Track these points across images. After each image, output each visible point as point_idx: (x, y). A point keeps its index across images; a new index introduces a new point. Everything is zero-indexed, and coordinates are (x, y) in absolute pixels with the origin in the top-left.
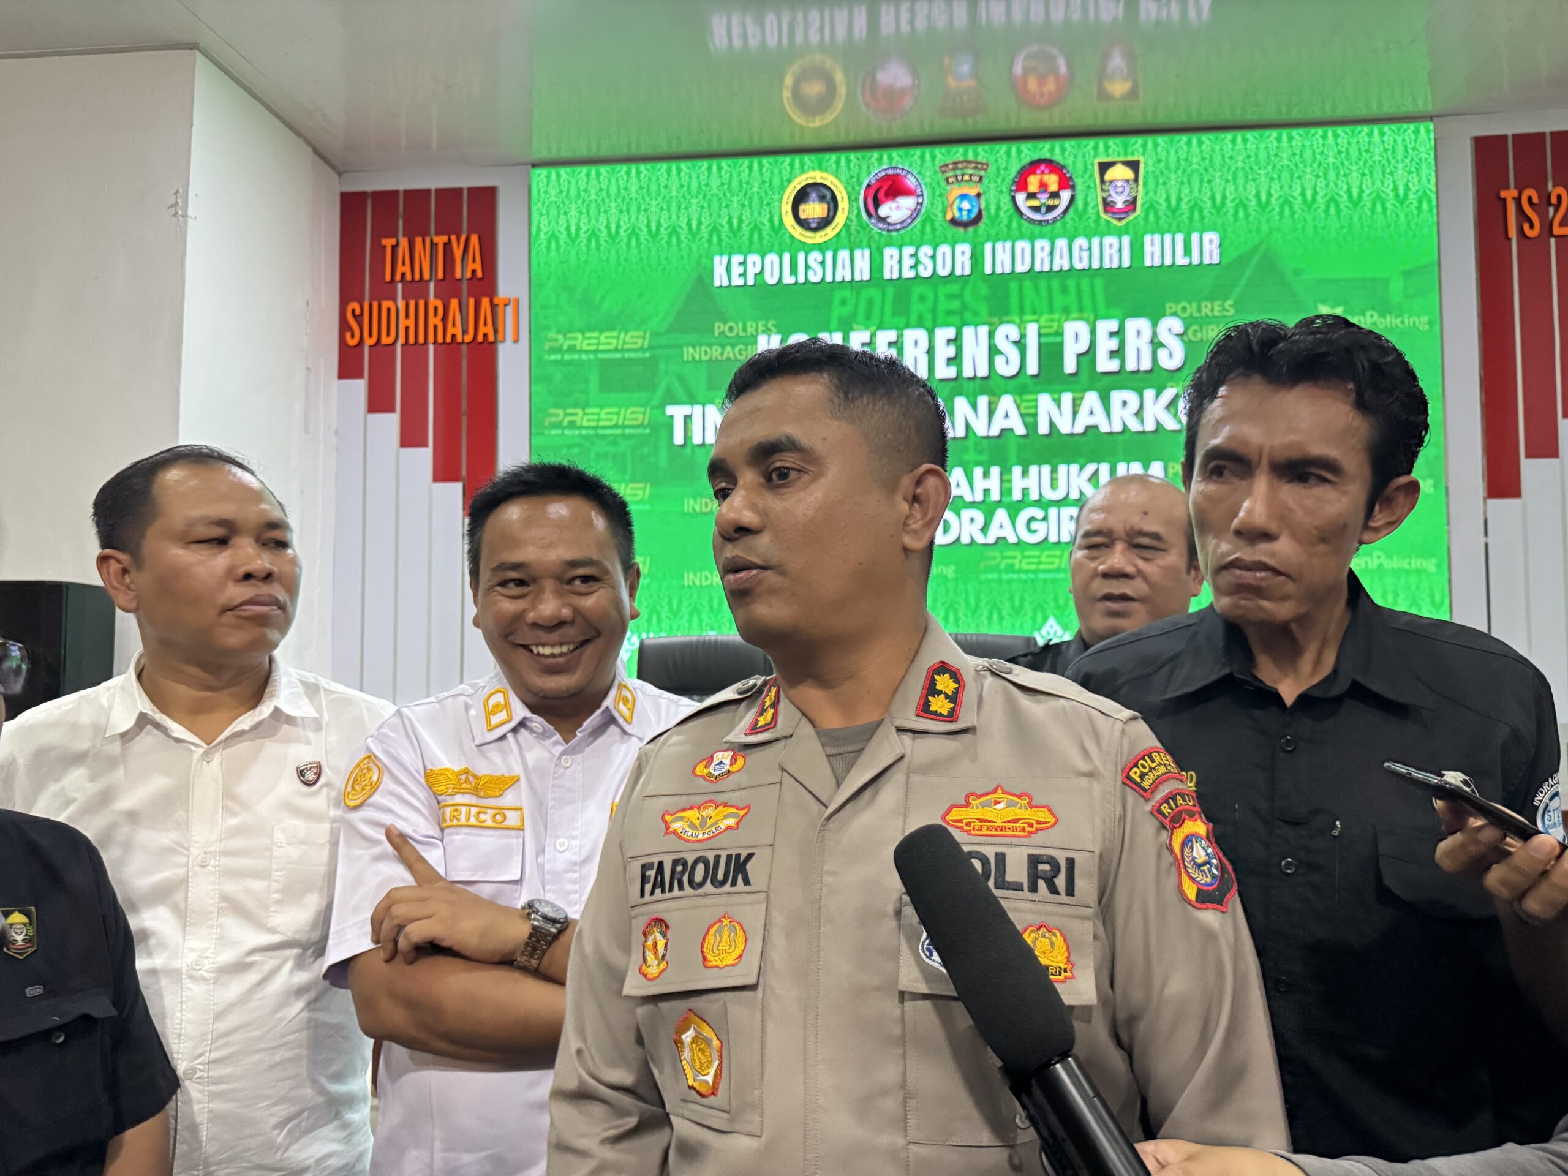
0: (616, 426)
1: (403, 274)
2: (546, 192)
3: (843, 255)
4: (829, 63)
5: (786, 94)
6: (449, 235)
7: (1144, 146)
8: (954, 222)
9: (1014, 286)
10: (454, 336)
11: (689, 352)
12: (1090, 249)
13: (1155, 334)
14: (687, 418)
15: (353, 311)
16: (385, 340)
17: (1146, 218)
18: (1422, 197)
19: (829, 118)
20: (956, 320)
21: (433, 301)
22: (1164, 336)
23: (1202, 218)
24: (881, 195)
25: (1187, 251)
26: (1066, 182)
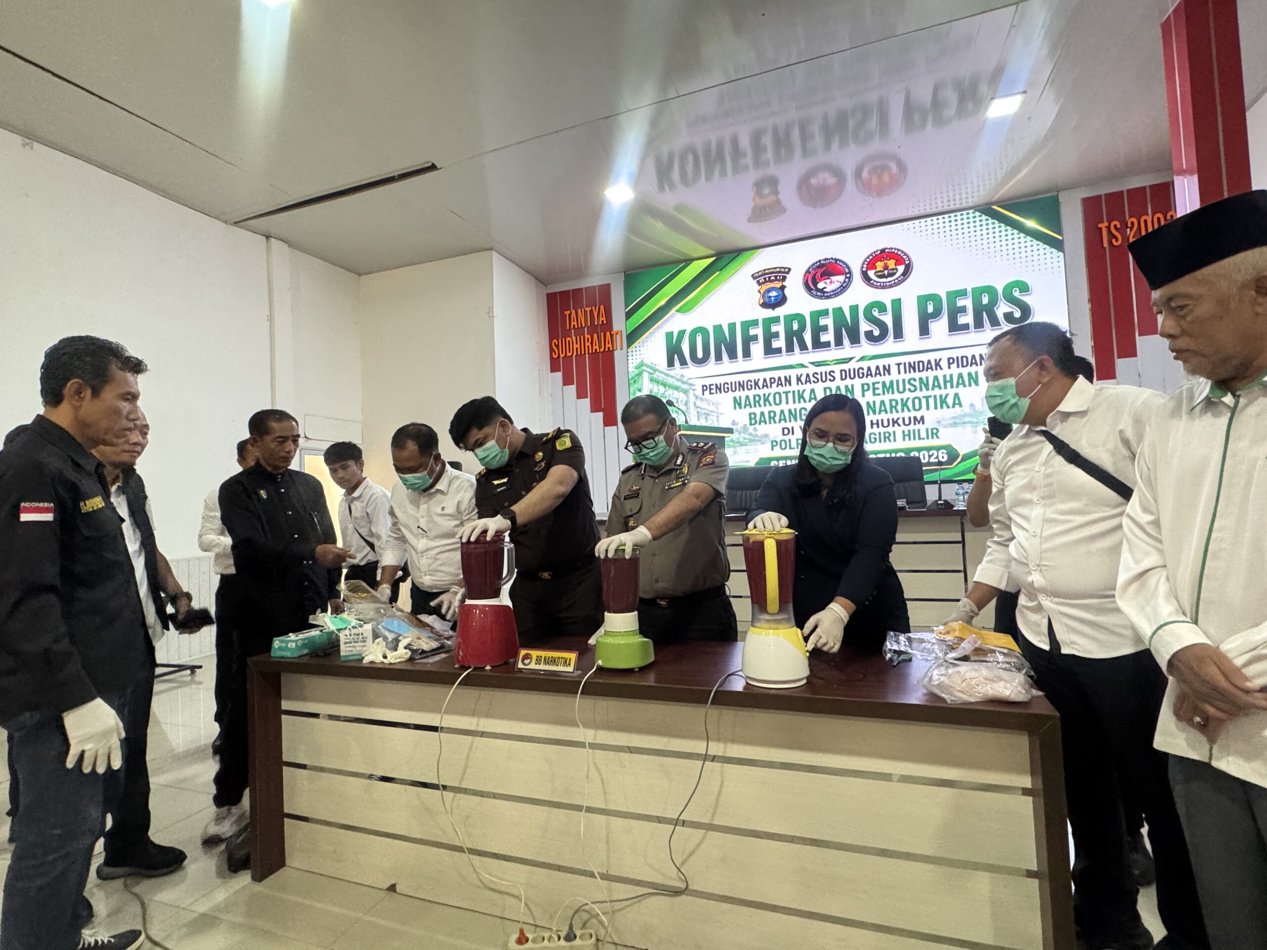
1: (574, 326)
6: (591, 306)
10: (596, 350)
15: (555, 343)
16: (569, 354)
21: (587, 336)
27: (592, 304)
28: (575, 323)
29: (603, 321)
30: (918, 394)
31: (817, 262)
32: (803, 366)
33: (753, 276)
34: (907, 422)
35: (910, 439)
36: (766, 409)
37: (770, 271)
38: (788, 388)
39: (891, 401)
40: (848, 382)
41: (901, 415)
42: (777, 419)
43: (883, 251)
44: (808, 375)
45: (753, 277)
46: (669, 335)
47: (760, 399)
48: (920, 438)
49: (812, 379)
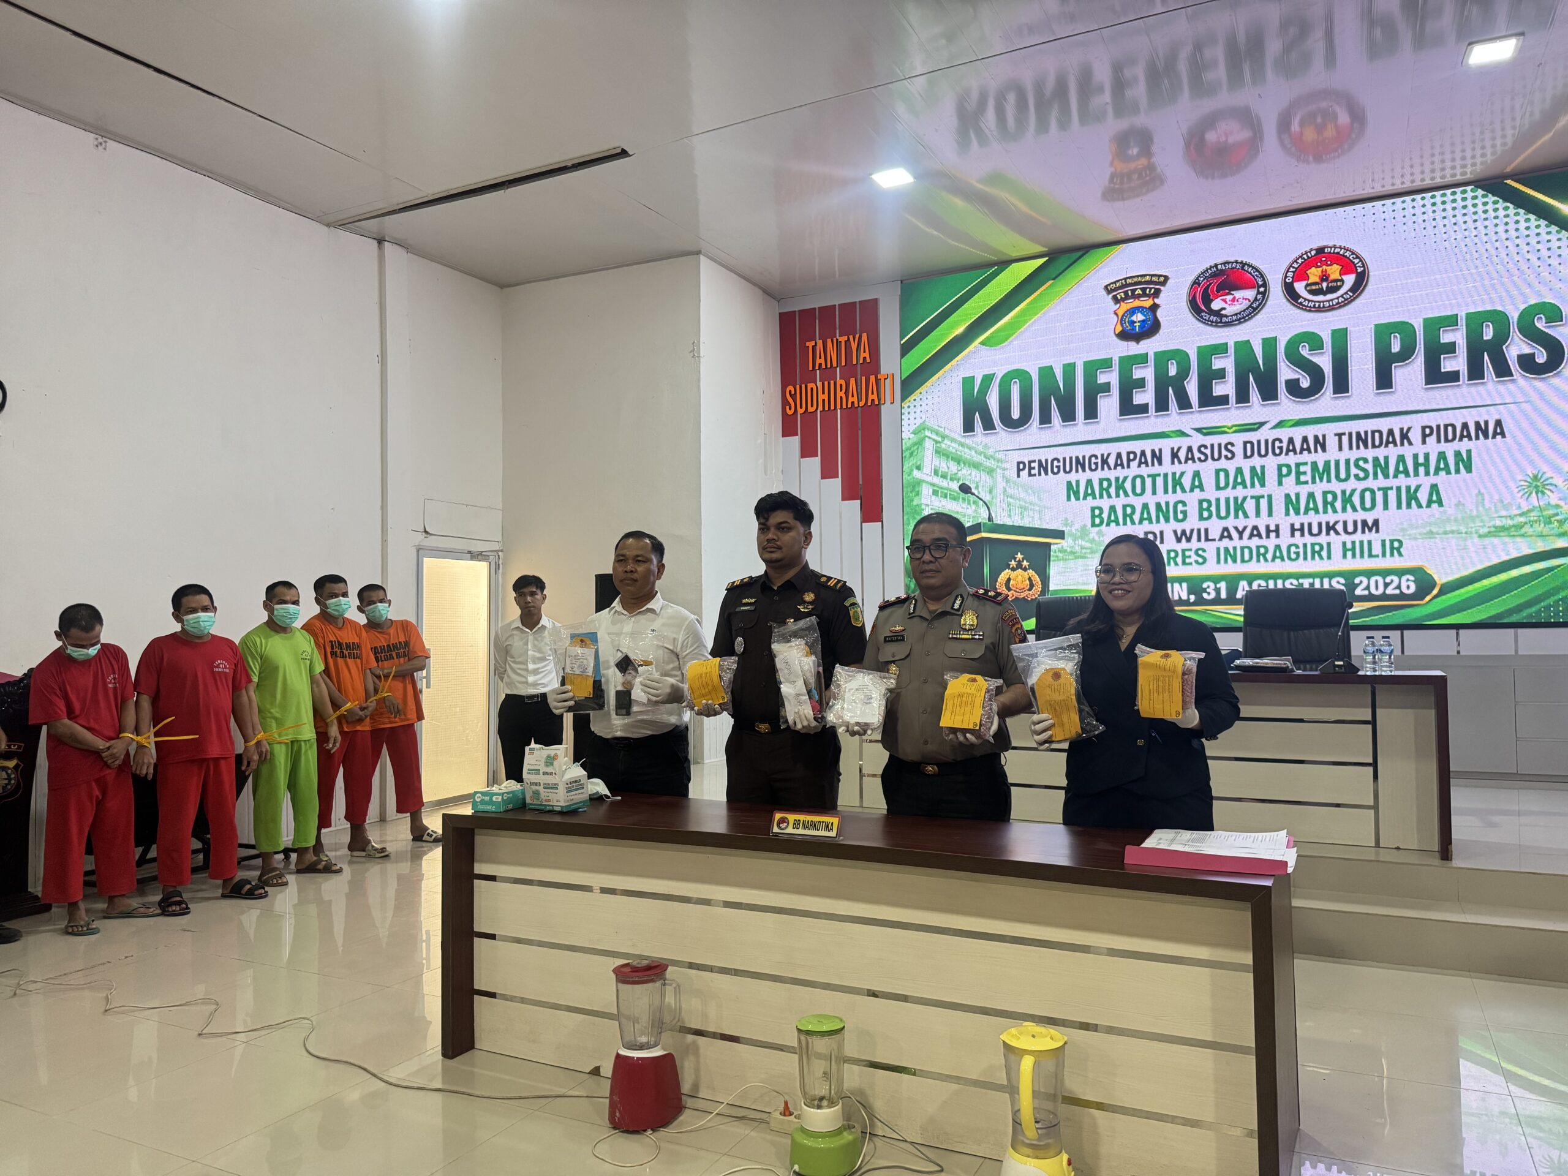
1: (820, 365)
6: (848, 335)
10: (853, 403)
15: (790, 391)
16: (810, 409)
21: (840, 381)
27: (848, 329)
28: (822, 361)
29: (865, 358)
30: (1370, 483)
31: (1211, 267)
32: (1182, 434)
33: (1106, 287)
34: (1350, 529)
35: (1354, 556)
36: (1119, 503)
37: (1135, 280)
38: (1156, 469)
39: (1325, 493)
40: (1256, 461)
41: (1341, 517)
42: (1136, 518)
43: (1320, 251)
44: (1190, 449)
45: (1108, 289)
46: (968, 382)
47: (1110, 485)
48: (1370, 555)
49: (1197, 455)
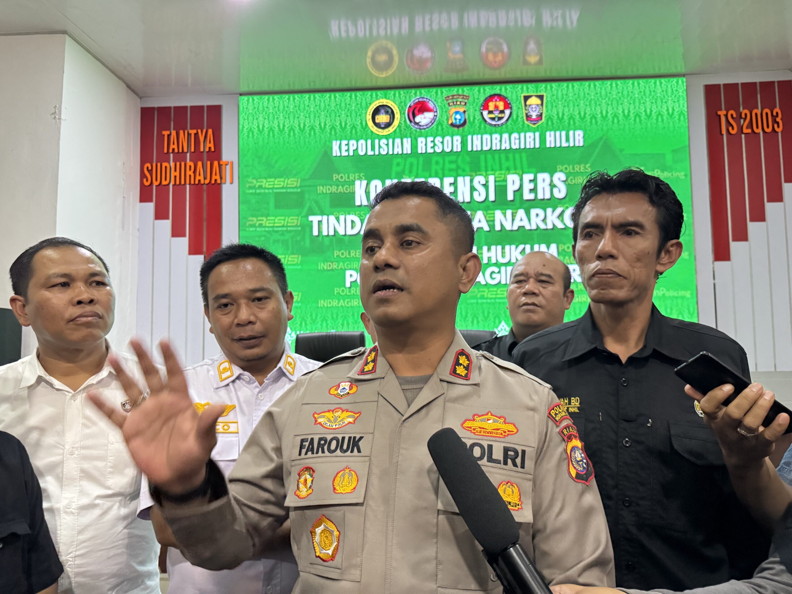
0: (283, 226)
1: (173, 149)
2: (247, 108)
3: (398, 141)
4: (390, 45)
5: (368, 60)
6: (197, 129)
7: (546, 88)
8: (453, 125)
9: (482, 157)
10: (199, 181)
11: (320, 189)
12: (519, 139)
13: (552, 181)
14: (320, 222)
15: (148, 168)
16: (164, 183)
17: (547, 124)
18: (681, 113)
19: (390, 72)
20: (454, 173)
21: (189, 163)
22: (556, 181)
23: (574, 123)
24: (416, 111)
25: (567, 140)
26: (507, 105)
27: (198, 125)
28: (175, 147)
29: (210, 148)
